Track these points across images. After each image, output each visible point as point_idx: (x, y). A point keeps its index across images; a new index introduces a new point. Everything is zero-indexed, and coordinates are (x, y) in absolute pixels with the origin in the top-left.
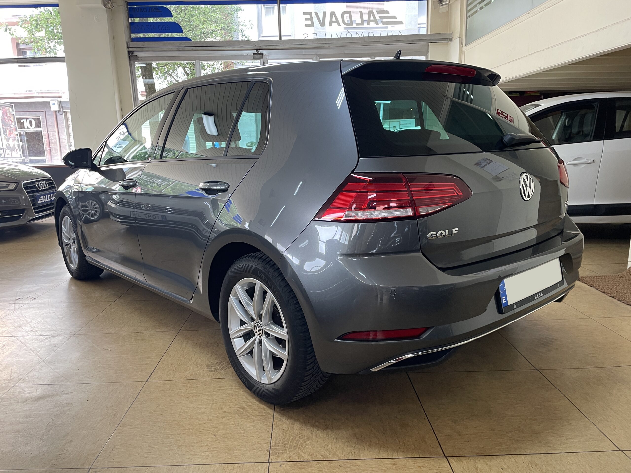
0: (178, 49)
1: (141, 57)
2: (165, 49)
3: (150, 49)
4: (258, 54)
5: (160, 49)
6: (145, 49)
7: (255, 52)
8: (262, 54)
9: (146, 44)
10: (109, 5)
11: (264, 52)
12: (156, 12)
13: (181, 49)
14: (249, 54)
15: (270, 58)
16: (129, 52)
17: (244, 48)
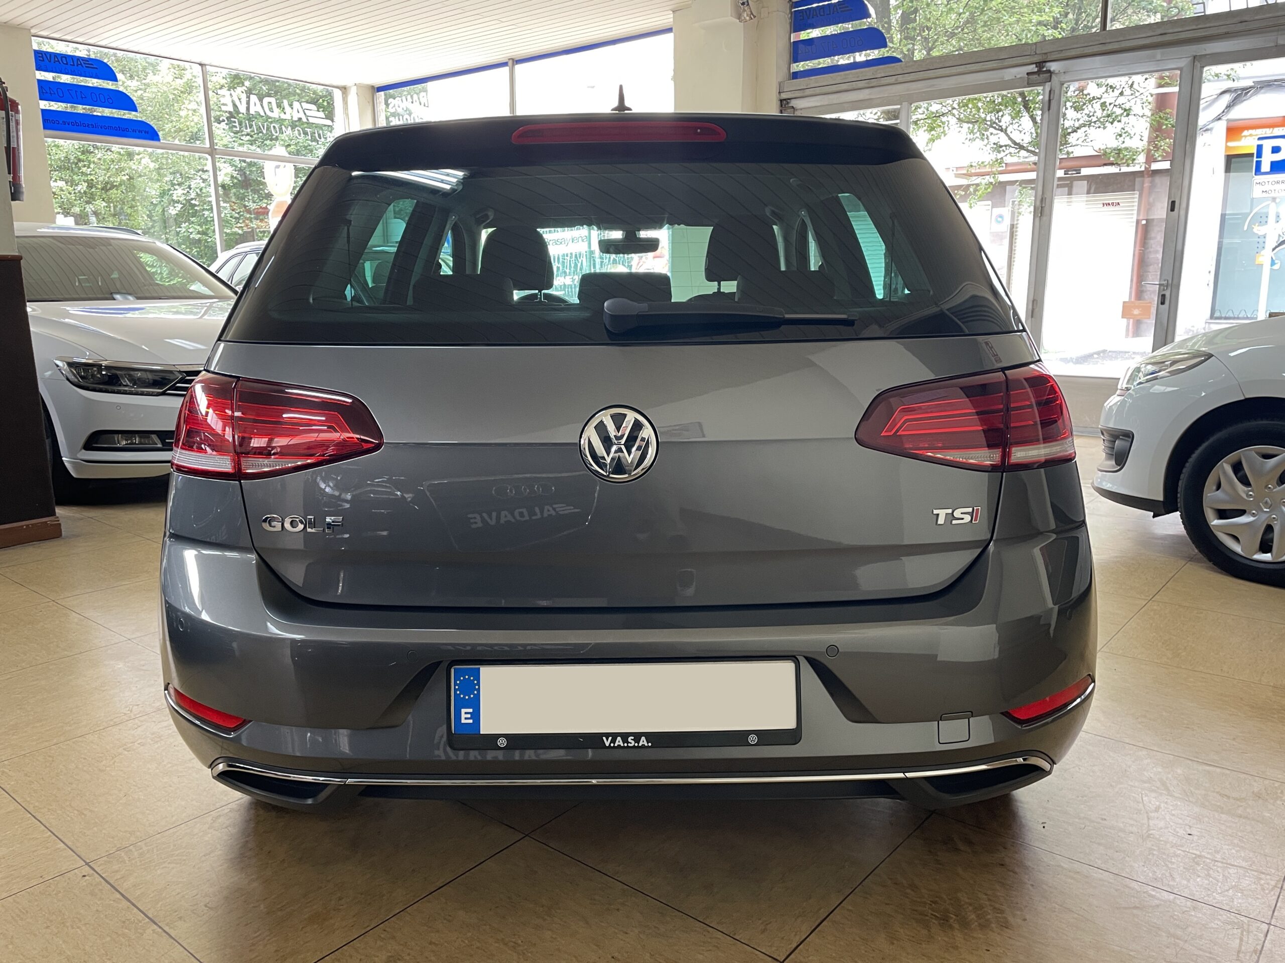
0: (868, 83)
1: (801, 109)
2: (844, 87)
3: (818, 90)
4: (1039, 72)
5: (834, 88)
6: (808, 92)
7: (1033, 68)
8: (1049, 71)
9: (813, 80)
10: (745, 15)
11: (1053, 66)
12: (842, 11)
13: (874, 82)
14: (1018, 76)
15: (1067, 77)
16: (781, 101)
17: (1006, 63)
